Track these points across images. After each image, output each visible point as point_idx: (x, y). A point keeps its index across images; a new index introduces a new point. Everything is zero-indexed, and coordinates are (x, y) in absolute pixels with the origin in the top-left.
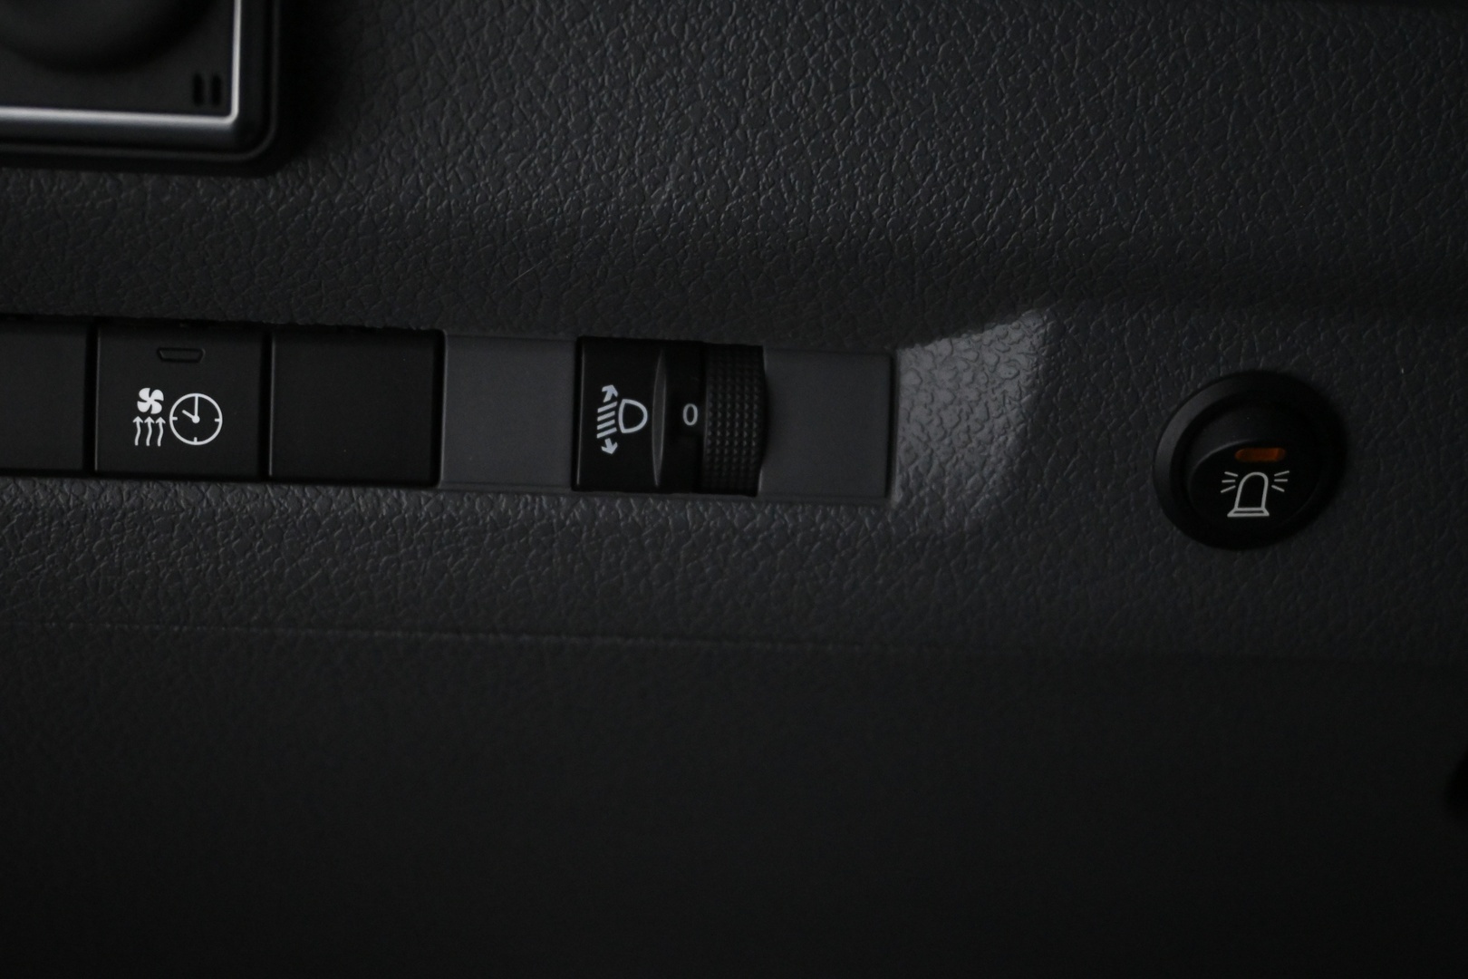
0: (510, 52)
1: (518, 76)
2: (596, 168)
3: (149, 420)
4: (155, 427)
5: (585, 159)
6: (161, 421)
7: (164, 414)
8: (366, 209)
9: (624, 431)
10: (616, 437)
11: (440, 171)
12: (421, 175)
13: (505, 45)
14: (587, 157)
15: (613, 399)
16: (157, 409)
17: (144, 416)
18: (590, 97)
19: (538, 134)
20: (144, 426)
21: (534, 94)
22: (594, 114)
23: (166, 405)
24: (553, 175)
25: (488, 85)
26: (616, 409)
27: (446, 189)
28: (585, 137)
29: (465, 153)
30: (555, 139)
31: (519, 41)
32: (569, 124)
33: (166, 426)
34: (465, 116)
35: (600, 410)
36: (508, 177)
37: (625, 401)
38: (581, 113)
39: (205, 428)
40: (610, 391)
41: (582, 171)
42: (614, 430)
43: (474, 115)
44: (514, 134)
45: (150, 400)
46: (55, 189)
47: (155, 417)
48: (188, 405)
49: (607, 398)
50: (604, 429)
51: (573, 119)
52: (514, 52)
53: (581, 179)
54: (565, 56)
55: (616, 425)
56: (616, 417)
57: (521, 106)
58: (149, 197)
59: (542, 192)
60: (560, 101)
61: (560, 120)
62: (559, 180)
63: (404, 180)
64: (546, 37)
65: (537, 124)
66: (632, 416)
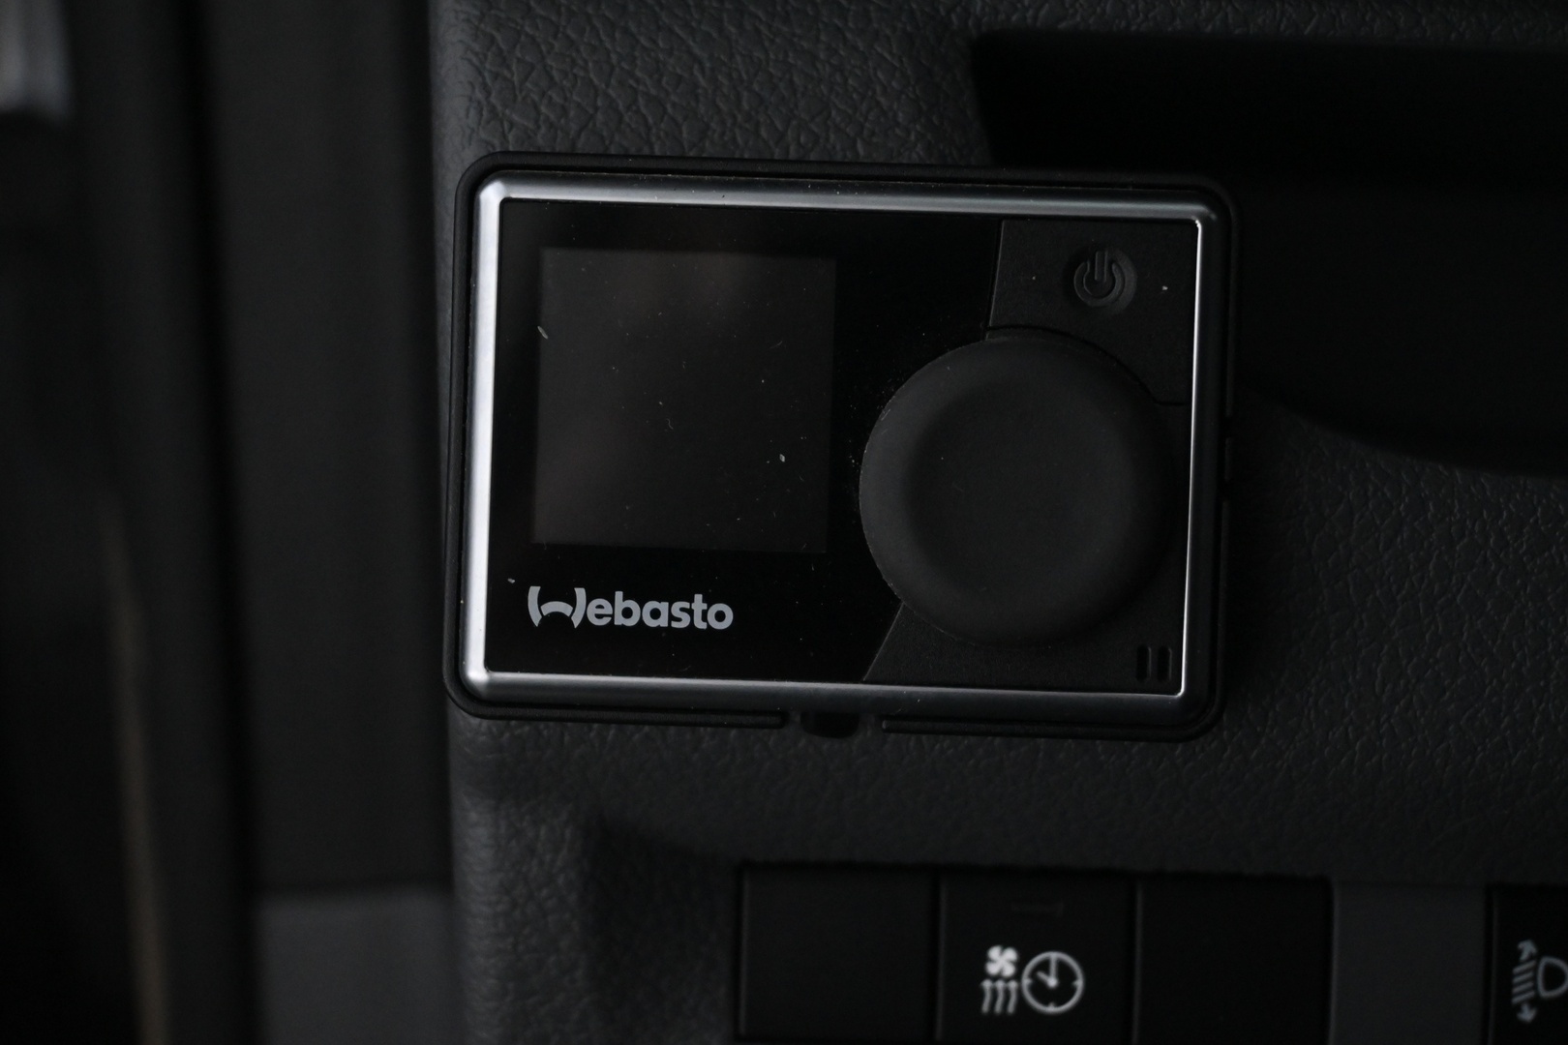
0: (1459, 591)
1: (1467, 617)
2: (1553, 717)
3: (1000, 985)
4: (1007, 992)
5: (1541, 708)
6: (1013, 985)
7: (1017, 976)
8: (1285, 765)
9: (1544, 994)
10: (1535, 1002)
11: (1373, 723)
12: (1350, 729)
13: (1454, 581)
14: (1543, 705)
15: (1531, 958)
16: (1009, 970)
17: (995, 978)
18: (1549, 639)
19: (1487, 681)
20: (994, 992)
21: (1485, 637)
22: (1553, 658)
23: (1020, 965)
24: (1503, 726)
25: (1433, 627)
26: (1535, 969)
27: (1378, 743)
28: (1542, 683)
29: (1402, 703)
30: (1507, 686)
31: (1469, 578)
32: (1524, 669)
33: (1019, 991)
34: (1404, 662)
35: (1517, 970)
36: (1450, 729)
37: (1545, 960)
38: (1538, 657)
39: (1063, 993)
40: (1527, 948)
41: (1536, 721)
42: (1531, 994)
43: (1415, 660)
44: (1459, 682)
45: (1001, 960)
46: (938, 746)
47: (1007, 980)
48: (1044, 966)
49: (1524, 956)
50: (1521, 993)
51: (1528, 664)
52: (1462, 591)
53: (1534, 731)
54: (1522, 593)
55: (1535, 987)
56: (1534, 979)
57: (1469, 649)
58: (1041, 755)
59: (1489, 746)
60: (1514, 644)
61: (1513, 665)
62: (1509, 732)
63: (1331, 734)
64: (1501, 573)
65: (1486, 669)
66: (1554, 977)
